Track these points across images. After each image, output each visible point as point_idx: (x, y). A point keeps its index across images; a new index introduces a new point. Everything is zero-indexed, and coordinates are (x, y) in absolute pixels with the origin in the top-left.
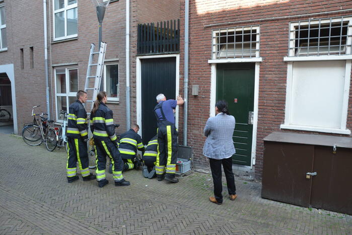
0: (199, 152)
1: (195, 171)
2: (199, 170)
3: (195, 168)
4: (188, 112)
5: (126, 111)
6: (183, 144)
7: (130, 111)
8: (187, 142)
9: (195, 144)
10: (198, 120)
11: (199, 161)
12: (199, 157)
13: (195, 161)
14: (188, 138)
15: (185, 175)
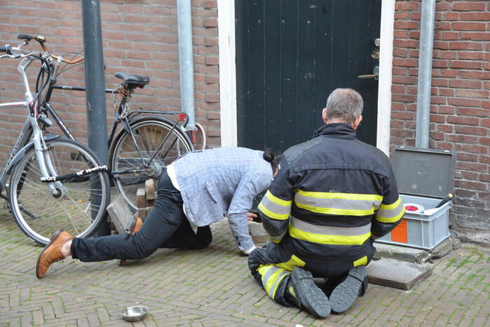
0: (479, 168)
1: (464, 240)
2: (478, 237)
3: (462, 228)
4: (437, 20)
5: (174, 23)
6: (412, 143)
7: (193, 25)
8: (431, 135)
9: (462, 140)
10: (478, 48)
11: (476, 204)
12: (478, 187)
13: (464, 202)
14: (432, 119)
15: (436, 258)
